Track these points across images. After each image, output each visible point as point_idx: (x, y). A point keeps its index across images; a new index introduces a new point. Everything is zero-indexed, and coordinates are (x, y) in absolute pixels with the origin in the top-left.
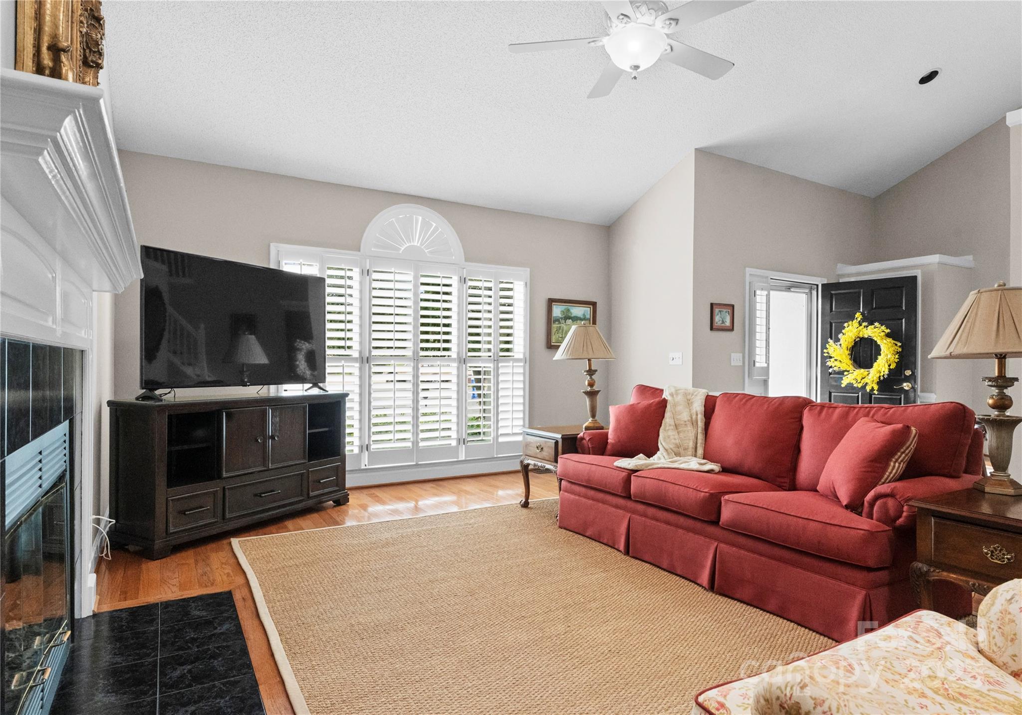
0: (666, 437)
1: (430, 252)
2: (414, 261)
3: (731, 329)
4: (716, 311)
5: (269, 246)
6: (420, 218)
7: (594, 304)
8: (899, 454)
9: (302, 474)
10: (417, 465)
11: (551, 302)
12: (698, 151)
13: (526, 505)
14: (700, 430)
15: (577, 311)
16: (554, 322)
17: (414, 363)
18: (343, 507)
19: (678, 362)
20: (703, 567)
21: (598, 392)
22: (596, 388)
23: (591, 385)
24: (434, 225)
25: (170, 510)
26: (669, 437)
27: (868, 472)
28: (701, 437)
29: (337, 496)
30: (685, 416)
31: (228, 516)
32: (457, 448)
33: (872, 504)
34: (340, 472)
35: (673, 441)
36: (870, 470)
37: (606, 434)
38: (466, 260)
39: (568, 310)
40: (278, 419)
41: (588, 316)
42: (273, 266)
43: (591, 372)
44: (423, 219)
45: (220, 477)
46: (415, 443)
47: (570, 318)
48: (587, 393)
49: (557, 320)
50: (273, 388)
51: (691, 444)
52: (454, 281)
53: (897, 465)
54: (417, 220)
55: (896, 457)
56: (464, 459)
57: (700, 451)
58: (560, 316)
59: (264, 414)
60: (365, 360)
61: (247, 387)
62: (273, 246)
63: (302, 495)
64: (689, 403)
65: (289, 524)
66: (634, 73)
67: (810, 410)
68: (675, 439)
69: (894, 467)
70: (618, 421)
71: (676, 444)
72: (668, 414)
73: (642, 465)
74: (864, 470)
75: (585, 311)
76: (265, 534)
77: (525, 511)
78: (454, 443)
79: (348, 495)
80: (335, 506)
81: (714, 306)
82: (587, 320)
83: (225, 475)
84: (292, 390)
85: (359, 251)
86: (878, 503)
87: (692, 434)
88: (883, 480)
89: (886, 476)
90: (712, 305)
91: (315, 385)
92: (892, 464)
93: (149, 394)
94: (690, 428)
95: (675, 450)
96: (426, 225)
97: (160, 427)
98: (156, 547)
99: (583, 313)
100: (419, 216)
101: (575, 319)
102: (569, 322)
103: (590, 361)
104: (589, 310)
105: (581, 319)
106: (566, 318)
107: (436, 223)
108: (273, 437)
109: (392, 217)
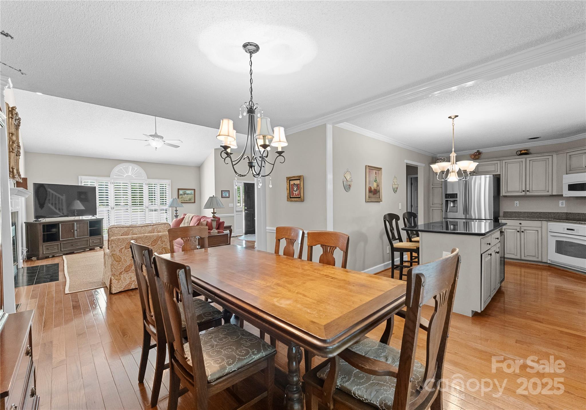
1: (135, 177)
2: (130, 180)
3: (229, 197)
4: (223, 192)
6: (131, 167)
7: (194, 190)
9: (87, 240)
11: (179, 189)
12: (215, 149)
15: (188, 192)
16: (180, 195)
22: (177, 215)
23: (176, 214)
24: (136, 169)
25: (44, 248)
29: (100, 246)
31: (62, 250)
34: (102, 239)
38: (148, 178)
39: (185, 192)
40: (78, 225)
43: (176, 211)
45: (59, 240)
48: (175, 216)
49: (182, 195)
52: (144, 185)
54: (130, 168)
58: (182, 193)
59: (73, 224)
61: (69, 217)
62: (79, 177)
63: (87, 245)
75: (191, 192)
82: (192, 194)
83: (61, 240)
85: (110, 177)
91: (93, 216)
93: (37, 220)
96: (133, 169)
97: (40, 229)
98: (40, 257)
100: (131, 166)
101: (188, 194)
102: (186, 195)
103: (176, 208)
104: (193, 191)
105: (190, 194)
106: (184, 194)
107: (137, 168)
108: (77, 230)
109: (121, 167)
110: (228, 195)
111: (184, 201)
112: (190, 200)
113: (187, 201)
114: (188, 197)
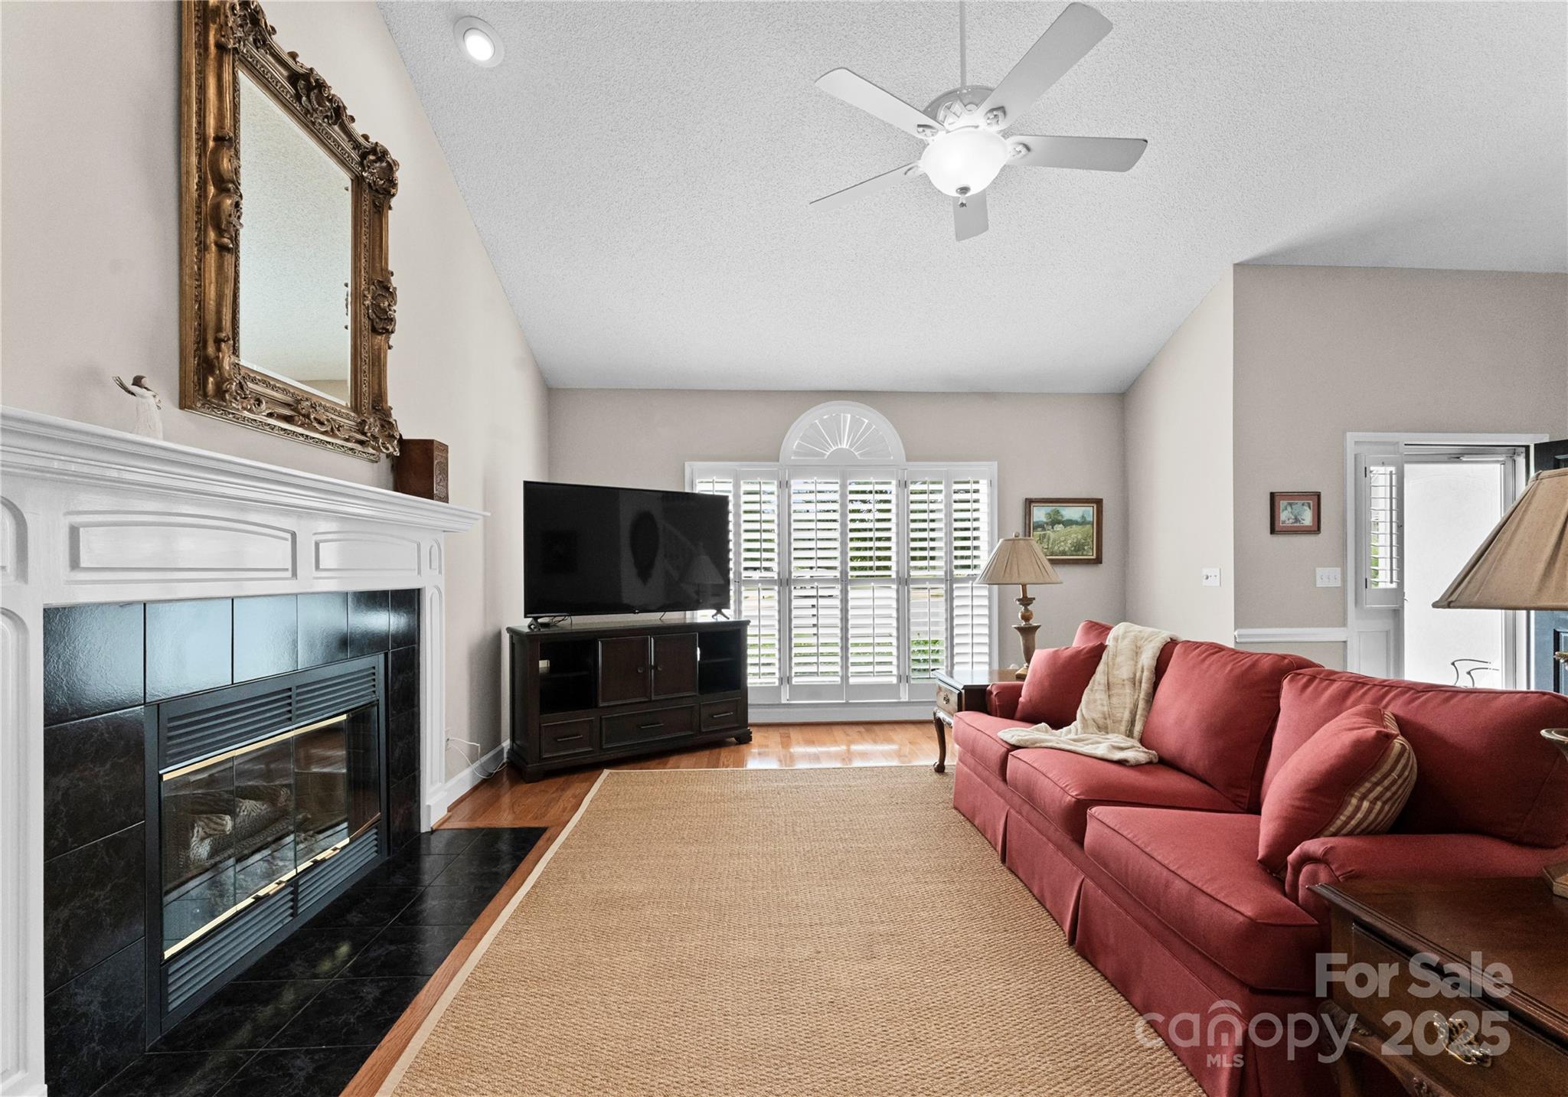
0: (1092, 701)
1: (861, 455)
2: (842, 468)
3: (1316, 529)
4: (1283, 503)
5: (684, 464)
6: (849, 416)
7: (1099, 502)
8: (1368, 785)
9: (691, 708)
10: (847, 704)
11: (1029, 503)
12: (1240, 266)
13: (940, 769)
14: (1142, 695)
15: (1071, 513)
16: (1035, 528)
17: (842, 584)
18: (743, 747)
19: (1214, 582)
20: (1068, 908)
21: (1037, 627)
22: (1034, 623)
23: (1026, 617)
24: (867, 421)
25: (543, 737)
26: (1095, 701)
27: (1304, 809)
28: (1141, 705)
29: (736, 733)
30: (1124, 672)
31: (604, 746)
32: (897, 686)
33: (1297, 871)
34: (742, 706)
35: (1100, 707)
36: (1307, 805)
37: (1021, 687)
38: (908, 460)
39: (1058, 512)
40: (661, 648)
41: (1089, 519)
42: (687, 490)
43: (1026, 601)
44: (853, 417)
45: (596, 706)
46: (845, 678)
47: (1059, 522)
48: (1020, 629)
49: (1040, 526)
50: (689, 614)
51: (1127, 715)
52: (892, 487)
53: (1366, 804)
54: (845, 419)
55: (1363, 790)
56: (907, 700)
57: (1138, 728)
58: (1045, 520)
59: (646, 644)
60: (785, 582)
61: (636, 615)
62: (687, 464)
63: (691, 730)
64: (1137, 652)
65: (673, 760)
66: (963, 199)
67: (1292, 680)
68: (1102, 705)
69: (1358, 808)
70: (1040, 670)
71: (1104, 713)
72: (1101, 668)
73: (1027, 740)
74: (1297, 803)
75: (1084, 512)
76: (641, 769)
77: (936, 776)
78: (894, 680)
79: (751, 733)
80: (737, 744)
81: (1277, 498)
82: (1089, 523)
83: (601, 705)
84: (704, 616)
85: (778, 461)
86: (1304, 870)
87: (1126, 700)
88: (1332, 829)
89: (1339, 823)
90: (1272, 495)
91: (719, 612)
92: (1354, 801)
93: (532, 621)
94: (1128, 690)
95: (1101, 722)
96: (857, 423)
98: (529, 770)
99: (1081, 514)
100: (847, 414)
101: (1069, 523)
102: (1059, 527)
103: (1024, 586)
104: (1089, 512)
105: (1076, 523)
106: (1054, 523)
107: (871, 419)
108: (655, 667)
109: (817, 416)
110: (1307, 518)
111: (1054, 554)
112: (1078, 547)
113: (1064, 553)
114: (1069, 534)
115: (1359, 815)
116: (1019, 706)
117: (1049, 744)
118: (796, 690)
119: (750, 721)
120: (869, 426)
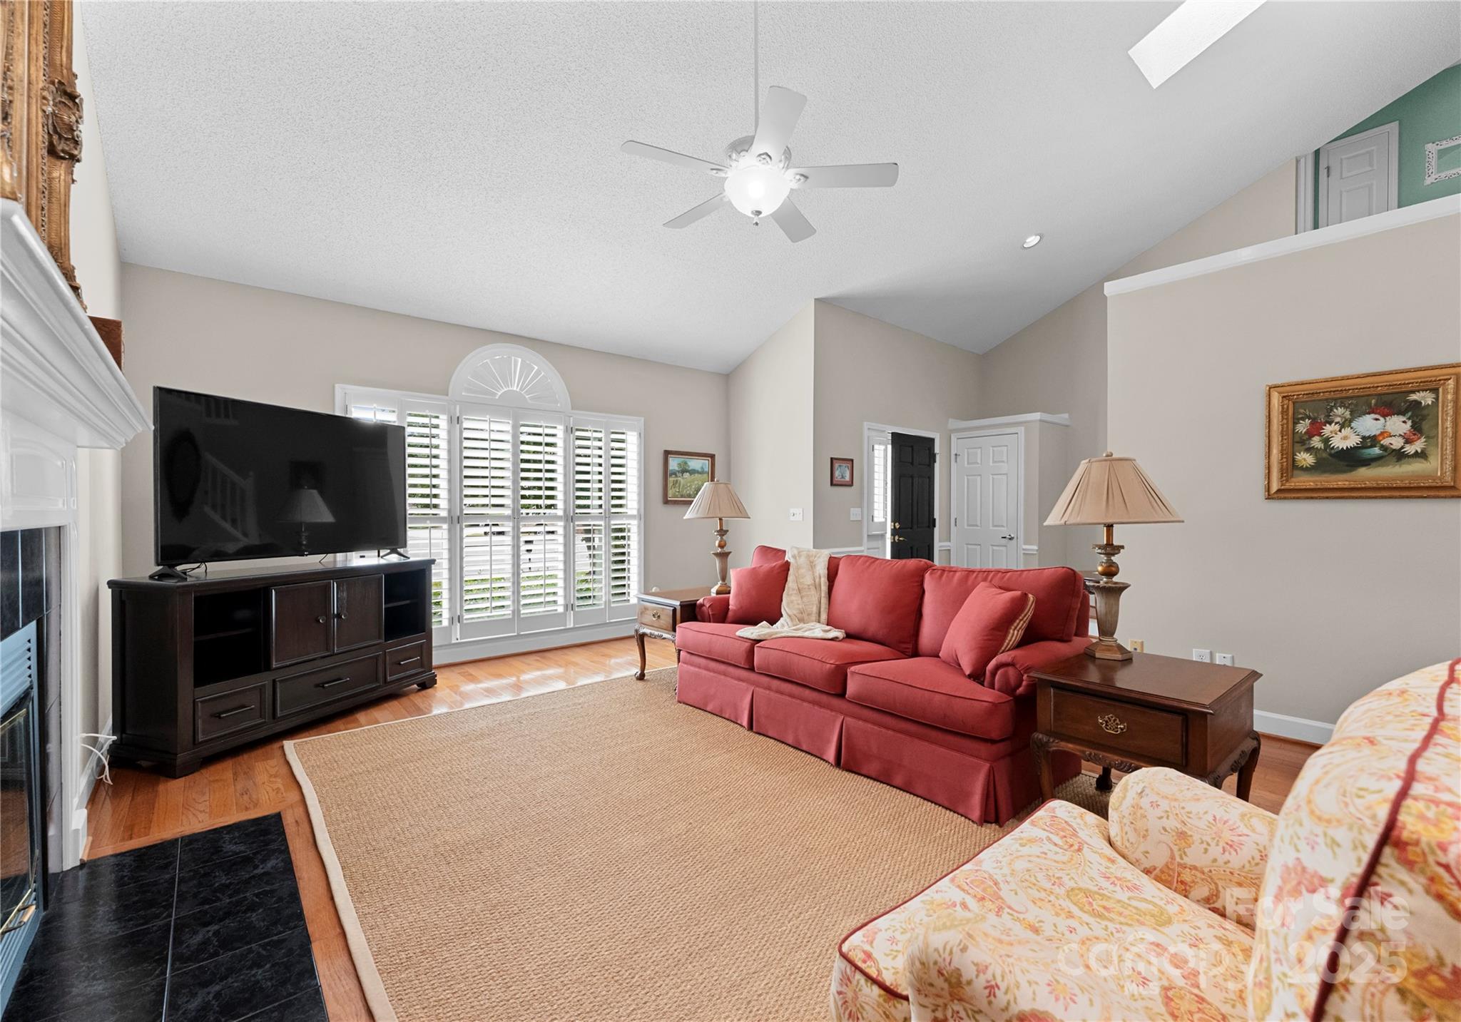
0: (789, 603)
1: (531, 398)
2: (515, 410)
3: (851, 484)
4: (836, 465)
5: (334, 387)
6: (520, 360)
7: (712, 457)
8: (1018, 621)
9: (377, 658)
10: (519, 636)
11: (667, 454)
12: (818, 301)
13: (641, 677)
14: (823, 595)
15: (695, 464)
16: (671, 475)
17: (514, 522)
18: (430, 691)
19: (799, 518)
20: (829, 741)
21: (730, 553)
23: (722, 546)
24: (536, 368)
25: (199, 713)
26: (792, 602)
27: (990, 640)
28: (824, 601)
29: (421, 679)
30: (808, 580)
31: (279, 714)
32: (564, 615)
33: (994, 674)
34: (426, 650)
35: (797, 606)
36: (990, 637)
37: (728, 600)
38: (572, 409)
39: (686, 463)
40: (345, 594)
41: (706, 470)
42: (338, 413)
43: (722, 532)
44: (523, 361)
45: (268, 667)
46: (516, 612)
47: (687, 471)
48: (716, 555)
49: (674, 473)
51: (815, 609)
52: (560, 431)
53: (1016, 632)
54: (516, 362)
55: (1015, 624)
56: (572, 626)
57: (824, 616)
58: (677, 469)
59: (327, 589)
60: (456, 520)
61: (305, 557)
62: (338, 387)
63: (377, 680)
64: (812, 566)
65: (362, 716)
66: (756, 219)
67: (931, 574)
68: (798, 604)
69: (1013, 634)
70: (739, 585)
71: (799, 609)
72: (790, 578)
73: (765, 635)
74: (986, 638)
75: (703, 464)
76: (329, 732)
77: (640, 684)
78: (561, 609)
79: (436, 676)
80: (419, 690)
81: (834, 461)
82: (706, 473)
83: (274, 665)
85: (447, 395)
86: (999, 672)
87: (817, 598)
88: (1003, 648)
89: (1005, 644)
90: (832, 459)
91: (394, 551)
92: (1011, 631)
93: (168, 571)
94: (813, 592)
95: (799, 616)
96: (526, 368)
97: (185, 614)
98: (179, 761)
99: (700, 465)
100: (519, 357)
101: (693, 472)
102: (686, 475)
103: (721, 520)
104: (706, 464)
105: (698, 472)
106: (684, 471)
107: (540, 367)
108: (339, 616)
109: (486, 357)
110: (848, 478)
111: (682, 496)
113: (689, 496)
114: (692, 481)
115: (1013, 639)
116: (730, 614)
117: (783, 635)
118: (468, 628)
119: (435, 662)
120: (538, 373)
